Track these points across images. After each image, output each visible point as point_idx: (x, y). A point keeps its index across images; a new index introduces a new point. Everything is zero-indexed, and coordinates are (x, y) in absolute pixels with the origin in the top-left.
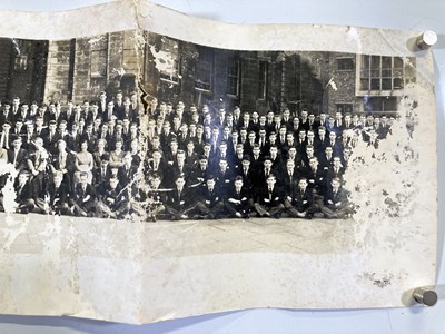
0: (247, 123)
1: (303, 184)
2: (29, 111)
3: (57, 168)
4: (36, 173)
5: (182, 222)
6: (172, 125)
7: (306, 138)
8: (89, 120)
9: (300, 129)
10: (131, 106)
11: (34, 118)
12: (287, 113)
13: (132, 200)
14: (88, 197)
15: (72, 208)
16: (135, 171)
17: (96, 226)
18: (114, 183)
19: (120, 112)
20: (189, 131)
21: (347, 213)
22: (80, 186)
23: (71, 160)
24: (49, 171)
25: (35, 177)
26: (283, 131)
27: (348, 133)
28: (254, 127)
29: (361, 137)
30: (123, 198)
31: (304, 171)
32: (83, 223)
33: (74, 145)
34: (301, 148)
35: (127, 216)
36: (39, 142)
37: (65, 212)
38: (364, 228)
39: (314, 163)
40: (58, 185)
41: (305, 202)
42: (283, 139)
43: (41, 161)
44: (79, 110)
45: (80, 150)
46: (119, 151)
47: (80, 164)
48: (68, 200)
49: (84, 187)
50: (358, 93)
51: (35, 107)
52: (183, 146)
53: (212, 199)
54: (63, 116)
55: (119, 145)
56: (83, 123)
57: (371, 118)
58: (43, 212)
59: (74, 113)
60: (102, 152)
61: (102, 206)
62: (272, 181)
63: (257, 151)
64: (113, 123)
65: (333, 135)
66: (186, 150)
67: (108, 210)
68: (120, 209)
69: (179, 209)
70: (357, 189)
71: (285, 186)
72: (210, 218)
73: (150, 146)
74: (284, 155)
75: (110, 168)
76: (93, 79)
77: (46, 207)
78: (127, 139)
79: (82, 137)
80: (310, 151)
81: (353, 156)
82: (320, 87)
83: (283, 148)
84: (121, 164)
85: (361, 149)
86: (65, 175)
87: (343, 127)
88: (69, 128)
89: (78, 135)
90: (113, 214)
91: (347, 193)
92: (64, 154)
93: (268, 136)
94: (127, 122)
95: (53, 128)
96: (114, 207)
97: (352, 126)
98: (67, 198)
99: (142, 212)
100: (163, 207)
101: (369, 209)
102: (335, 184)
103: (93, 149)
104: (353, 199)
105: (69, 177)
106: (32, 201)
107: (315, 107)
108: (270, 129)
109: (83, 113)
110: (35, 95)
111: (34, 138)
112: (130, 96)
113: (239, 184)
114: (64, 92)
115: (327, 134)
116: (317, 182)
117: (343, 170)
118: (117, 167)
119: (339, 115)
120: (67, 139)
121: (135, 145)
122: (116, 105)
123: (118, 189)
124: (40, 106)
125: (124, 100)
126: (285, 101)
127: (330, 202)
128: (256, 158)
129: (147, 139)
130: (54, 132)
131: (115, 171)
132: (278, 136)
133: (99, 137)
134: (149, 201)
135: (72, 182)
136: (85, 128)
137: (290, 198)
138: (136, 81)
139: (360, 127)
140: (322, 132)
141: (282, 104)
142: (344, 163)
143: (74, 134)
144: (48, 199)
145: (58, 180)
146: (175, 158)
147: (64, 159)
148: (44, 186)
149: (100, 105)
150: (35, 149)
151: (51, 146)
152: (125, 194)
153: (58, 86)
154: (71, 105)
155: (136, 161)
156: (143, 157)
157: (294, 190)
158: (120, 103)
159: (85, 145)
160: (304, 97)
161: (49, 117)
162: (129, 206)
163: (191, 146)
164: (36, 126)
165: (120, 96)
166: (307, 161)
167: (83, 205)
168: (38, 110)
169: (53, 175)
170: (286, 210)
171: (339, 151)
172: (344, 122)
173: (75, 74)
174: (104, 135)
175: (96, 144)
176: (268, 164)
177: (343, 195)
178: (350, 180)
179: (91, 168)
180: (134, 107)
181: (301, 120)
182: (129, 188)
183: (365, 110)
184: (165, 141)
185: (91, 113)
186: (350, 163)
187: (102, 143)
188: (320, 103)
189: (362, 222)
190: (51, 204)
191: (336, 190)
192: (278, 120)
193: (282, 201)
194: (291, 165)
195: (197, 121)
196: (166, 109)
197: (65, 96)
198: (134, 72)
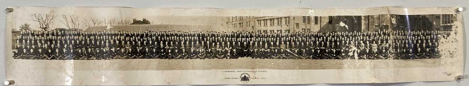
0: (412, 34)
1: (428, 50)
2: (358, 34)
3: (367, 48)
4: (362, 49)
5: (400, 60)
6: (396, 36)
7: (428, 38)
8: (375, 36)
9: (426, 35)
10: (388, 32)
11: (360, 36)
12: (423, 31)
13: (389, 54)
14: (376, 55)
15: (372, 58)
16: (390, 48)
17: (379, 61)
18: (384, 51)
19: (384, 34)
20: (399, 37)
21: (439, 57)
22: (374, 52)
23: (370, 46)
24: (365, 49)
25: (362, 50)
26: (422, 36)
27: (439, 36)
28: (414, 35)
29: (442, 37)
30: (387, 54)
31: (428, 46)
32: (376, 61)
33: (371, 42)
34: (427, 40)
35: (388, 58)
36: (362, 42)
37: (370, 59)
38: (444, 61)
39: (430, 44)
40: (368, 52)
41: (428, 54)
42: (422, 38)
43: (363, 46)
44: (372, 33)
45: (373, 43)
46: (385, 43)
47: (373, 47)
48: (370, 56)
49: (375, 52)
50: (441, 25)
51: (360, 33)
52: (398, 41)
53: (405, 54)
54: (367, 35)
55: (385, 42)
56: (373, 37)
57: (445, 31)
58: (364, 59)
59: (370, 34)
60: (379, 43)
61: (381, 56)
62: (419, 49)
63: (415, 41)
64: (382, 37)
65: (435, 36)
66: (399, 42)
67: (383, 57)
68: (386, 57)
69: (399, 56)
70: (442, 50)
71: (423, 50)
72: (405, 59)
73: (393, 41)
74: (422, 42)
75: (382, 47)
76: (376, 26)
77: (365, 58)
78: (387, 40)
79: (373, 40)
80: (429, 41)
81: (440, 42)
82: (431, 24)
83: (422, 40)
84: (386, 46)
85: (442, 40)
86: (369, 50)
87: (438, 34)
88: (369, 38)
89: (372, 40)
90: (384, 58)
91: (439, 51)
92: (368, 44)
93: (418, 37)
94: (387, 36)
95: (365, 38)
96: (384, 57)
97: (440, 34)
98: (371, 55)
99: (392, 57)
100: (396, 56)
101: (445, 56)
102: (436, 49)
103: (377, 43)
104: (441, 53)
105: (370, 50)
106: (361, 56)
107: (430, 29)
108: (418, 35)
109: (373, 34)
110: (359, 30)
111: (360, 41)
112: (387, 30)
113: (411, 50)
114: (367, 29)
115: (434, 36)
116: (431, 49)
117: (438, 46)
118: (384, 47)
119: (436, 31)
120: (369, 41)
121: (389, 41)
122: (383, 32)
123: (385, 52)
124: (361, 33)
125: (385, 31)
126: (422, 28)
127: (435, 54)
128: (415, 43)
129: (392, 40)
130: (365, 39)
131: (384, 48)
132: (420, 37)
133: (379, 40)
134: (393, 55)
135: (371, 51)
136: (374, 38)
137: (424, 53)
138: (389, 27)
139: (442, 34)
140: (432, 36)
141: (421, 29)
142: (438, 44)
143: (371, 39)
144: (365, 56)
145: (368, 51)
146: (397, 44)
147: (369, 46)
148: (364, 52)
149: (378, 32)
150: (361, 44)
151: (365, 43)
152: (387, 53)
153: (365, 27)
154: (369, 32)
155: (390, 45)
156: (391, 44)
157: (425, 51)
158: (384, 32)
159: (374, 42)
160: (427, 27)
161: (363, 35)
162: (389, 56)
163: (400, 41)
164: (360, 38)
165: (384, 30)
166: (428, 44)
167: (375, 57)
168: (360, 34)
169: (366, 50)
170: (423, 57)
171: (437, 40)
172: (438, 33)
173: (370, 24)
174: (380, 39)
175: (378, 42)
176: (418, 45)
177: (438, 52)
178: (440, 48)
179: (377, 47)
180: (389, 32)
181: (426, 33)
182: (388, 52)
183: (443, 29)
185: (376, 34)
186: (440, 44)
187: (379, 41)
188: (431, 28)
189: (443, 59)
190: (366, 57)
191: (436, 51)
192: (420, 33)
193: (422, 54)
194: (424, 45)
195: (401, 34)
196: (395, 32)
197: (367, 30)
198: (388, 24)
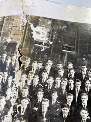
20: (55, 83)
52: (48, 95)
73: (20, 94)
78: (4, 87)
94: (6, 74)
129: (18, 89)
138: (17, 47)
146: (40, 105)
156: (13, 103)
163: (55, 96)
184: (33, 91)
196: (37, 66)
198: (17, 41)
